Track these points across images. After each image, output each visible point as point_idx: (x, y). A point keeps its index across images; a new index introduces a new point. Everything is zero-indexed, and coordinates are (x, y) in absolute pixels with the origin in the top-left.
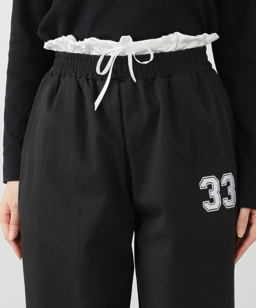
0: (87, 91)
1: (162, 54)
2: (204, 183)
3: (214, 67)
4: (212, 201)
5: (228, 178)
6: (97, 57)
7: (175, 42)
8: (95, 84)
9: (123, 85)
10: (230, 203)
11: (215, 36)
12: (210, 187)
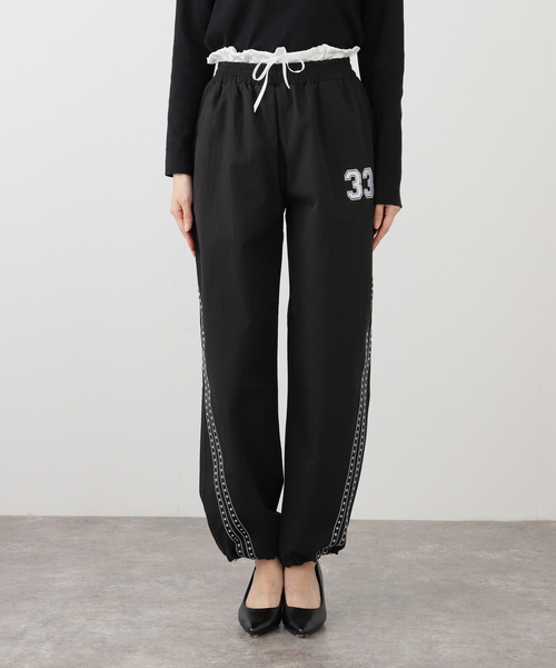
0: (246, 94)
1: (312, 62)
2: (348, 175)
3: (358, 75)
4: (355, 191)
5: (368, 172)
6: (255, 65)
7: (323, 52)
8: (253, 88)
9: (277, 89)
10: (369, 194)
11: (357, 49)
12: (353, 179)
